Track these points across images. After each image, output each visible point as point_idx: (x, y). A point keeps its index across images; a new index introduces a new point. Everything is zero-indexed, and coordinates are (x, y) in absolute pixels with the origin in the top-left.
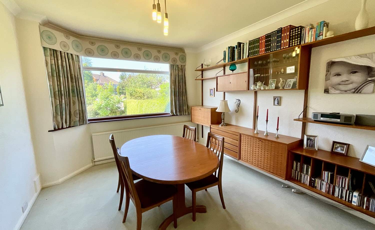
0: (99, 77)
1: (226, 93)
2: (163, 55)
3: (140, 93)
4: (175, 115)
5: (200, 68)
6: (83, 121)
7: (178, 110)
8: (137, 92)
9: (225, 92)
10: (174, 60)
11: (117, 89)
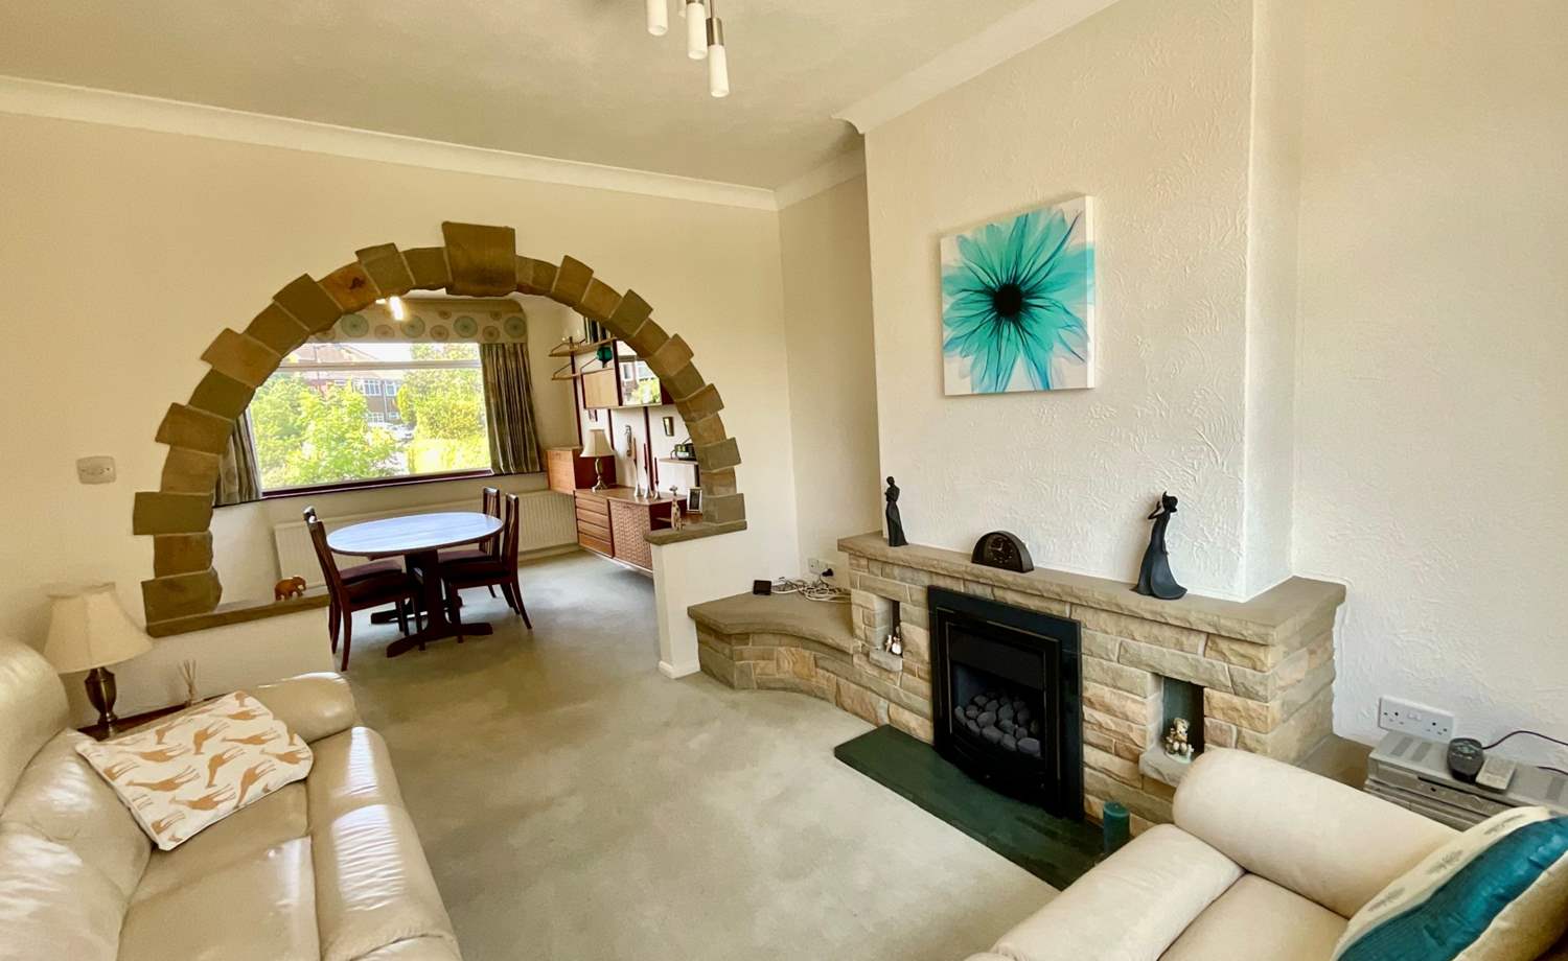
0: (315, 352)
1: (612, 412)
2: (456, 322)
3: (466, 414)
4: (502, 474)
5: (567, 348)
6: (250, 495)
7: (511, 460)
8: (455, 411)
9: (609, 411)
10: (490, 333)
11: (399, 398)
